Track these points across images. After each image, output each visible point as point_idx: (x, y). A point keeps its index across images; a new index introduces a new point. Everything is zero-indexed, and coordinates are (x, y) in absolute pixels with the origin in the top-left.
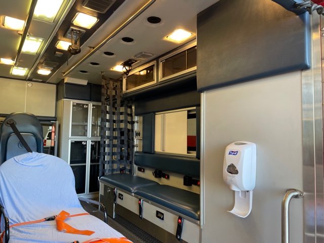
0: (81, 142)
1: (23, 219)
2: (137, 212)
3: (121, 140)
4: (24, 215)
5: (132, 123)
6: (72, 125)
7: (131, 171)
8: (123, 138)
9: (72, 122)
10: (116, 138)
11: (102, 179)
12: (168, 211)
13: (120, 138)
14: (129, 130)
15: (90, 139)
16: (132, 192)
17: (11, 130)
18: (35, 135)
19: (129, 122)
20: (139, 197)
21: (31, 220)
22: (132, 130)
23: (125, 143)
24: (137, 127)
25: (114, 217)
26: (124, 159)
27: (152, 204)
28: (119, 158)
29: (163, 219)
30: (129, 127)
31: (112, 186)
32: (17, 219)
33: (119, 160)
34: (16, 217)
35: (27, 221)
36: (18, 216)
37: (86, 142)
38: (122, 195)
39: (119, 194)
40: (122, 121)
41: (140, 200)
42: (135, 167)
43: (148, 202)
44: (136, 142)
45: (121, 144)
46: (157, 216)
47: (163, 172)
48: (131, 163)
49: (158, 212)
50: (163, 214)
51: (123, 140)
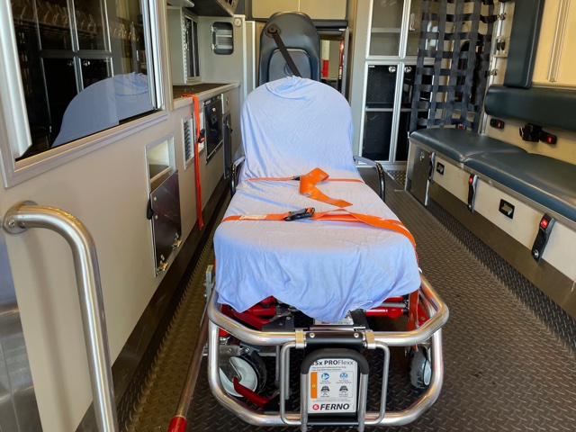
0: (386, 67)
1: (266, 173)
2: (464, 199)
3: (460, 60)
4: (268, 169)
5: (491, 20)
6: (372, 34)
7: (475, 126)
8: (464, 56)
9: (372, 26)
10: (448, 55)
11: (414, 137)
12: (525, 202)
13: (460, 55)
14: (480, 36)
15: (403, 61)
16: (459, 162)
17: (275, 45)
18: (308, 52)
19: (482, 18)
20: (472, 171)
21: (275, 176)
22: (489, 37)
23: (470, 66)
24: (501, 30)
25: (426, 204)
26: (463, 100)
27: (494, 186)
28: (453, 98)
29: (511, 216)
30: (483, 30)
31: (428, 149)
32: (259, 172)
33: (452, 103)
34: (258, 169)
35: (269, 176)
36: (261, 169)
37: (396, 66)
38: (443, 166)
39: (439, 164)
40: (467, 17)
41: (472, 177)
42: (486, 118)
43: (488, 183)
44: (495, 63)
45: (459, 68)
46: (501, 210)
47: (544, 130)
48: (477, 109)
49: (503, 202)
50: (513, 207)
51: (466, 60)
